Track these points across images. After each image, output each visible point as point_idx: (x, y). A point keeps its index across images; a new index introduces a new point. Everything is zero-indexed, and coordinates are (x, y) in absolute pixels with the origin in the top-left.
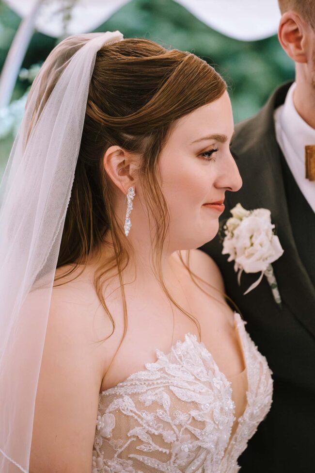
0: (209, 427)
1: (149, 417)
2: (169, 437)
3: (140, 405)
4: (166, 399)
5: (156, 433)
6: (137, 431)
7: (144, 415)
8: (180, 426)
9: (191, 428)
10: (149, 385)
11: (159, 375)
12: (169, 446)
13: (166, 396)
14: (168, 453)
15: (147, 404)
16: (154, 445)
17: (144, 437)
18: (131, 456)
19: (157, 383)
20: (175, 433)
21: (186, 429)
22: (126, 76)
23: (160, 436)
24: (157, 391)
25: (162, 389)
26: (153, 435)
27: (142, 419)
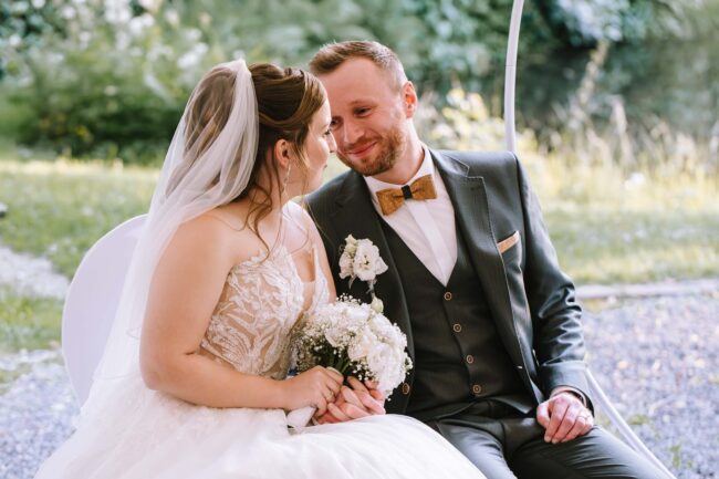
0: (284, 306)
1: (245, 291)
2: (256, 306)
3: (241, 282)
4: (259, 282)
6: (236, 298)
8: (264, 301)
12: (255, 312)
13: (259, 279)
15: (247, 281)
17: (240, 304)
19: (256, 270)
23: (250, 304)
24: (254, 275)
25: (258, 274)
26: (245, 303)
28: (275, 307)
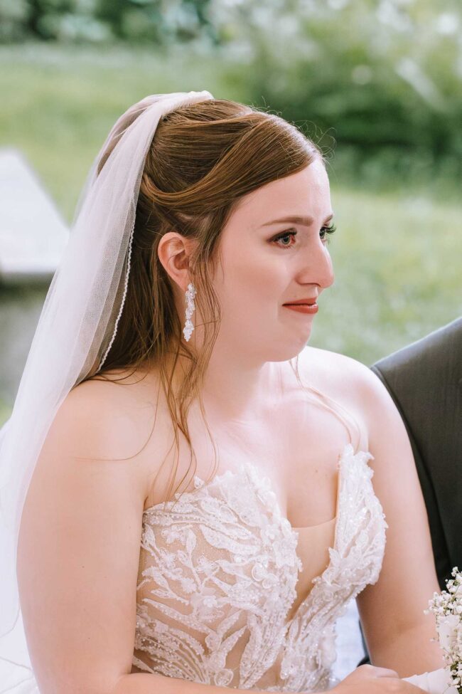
0: (244, 582)
1: (169, 558)
2: (188, 585)
3: (160, 540)
4: (191, 541)
5: (174, 578)
6: (152, 571)
7: (163, 555)
8: (202, 576)
9: (217, 581)
10: (175, 519)
11: (191, 508)
12: (189, 596)
13: (192, 535)
14: (187, 604)
15: (169, 541)
16: (170, 592)
17: (160, 580)
18: (146, 600)
19: (186, 518)
20: (195, 582)
21: (210, 580)
22: (185, 144)
23: (178, 583)
24: (183, 528)
25: (191, 526)
26: (169, 580)
27: (160, 558)
28: (225, 587)
